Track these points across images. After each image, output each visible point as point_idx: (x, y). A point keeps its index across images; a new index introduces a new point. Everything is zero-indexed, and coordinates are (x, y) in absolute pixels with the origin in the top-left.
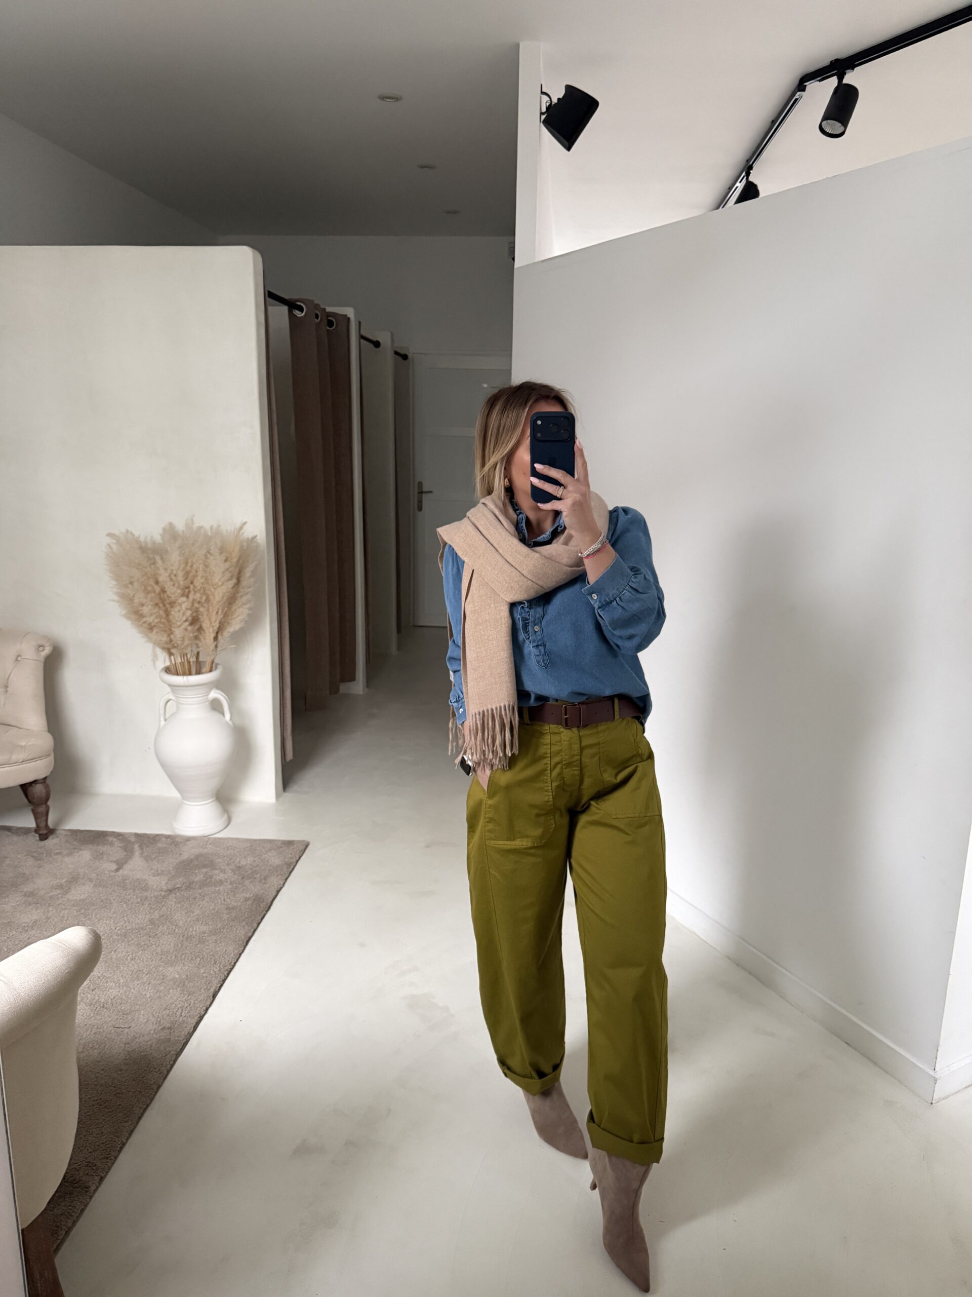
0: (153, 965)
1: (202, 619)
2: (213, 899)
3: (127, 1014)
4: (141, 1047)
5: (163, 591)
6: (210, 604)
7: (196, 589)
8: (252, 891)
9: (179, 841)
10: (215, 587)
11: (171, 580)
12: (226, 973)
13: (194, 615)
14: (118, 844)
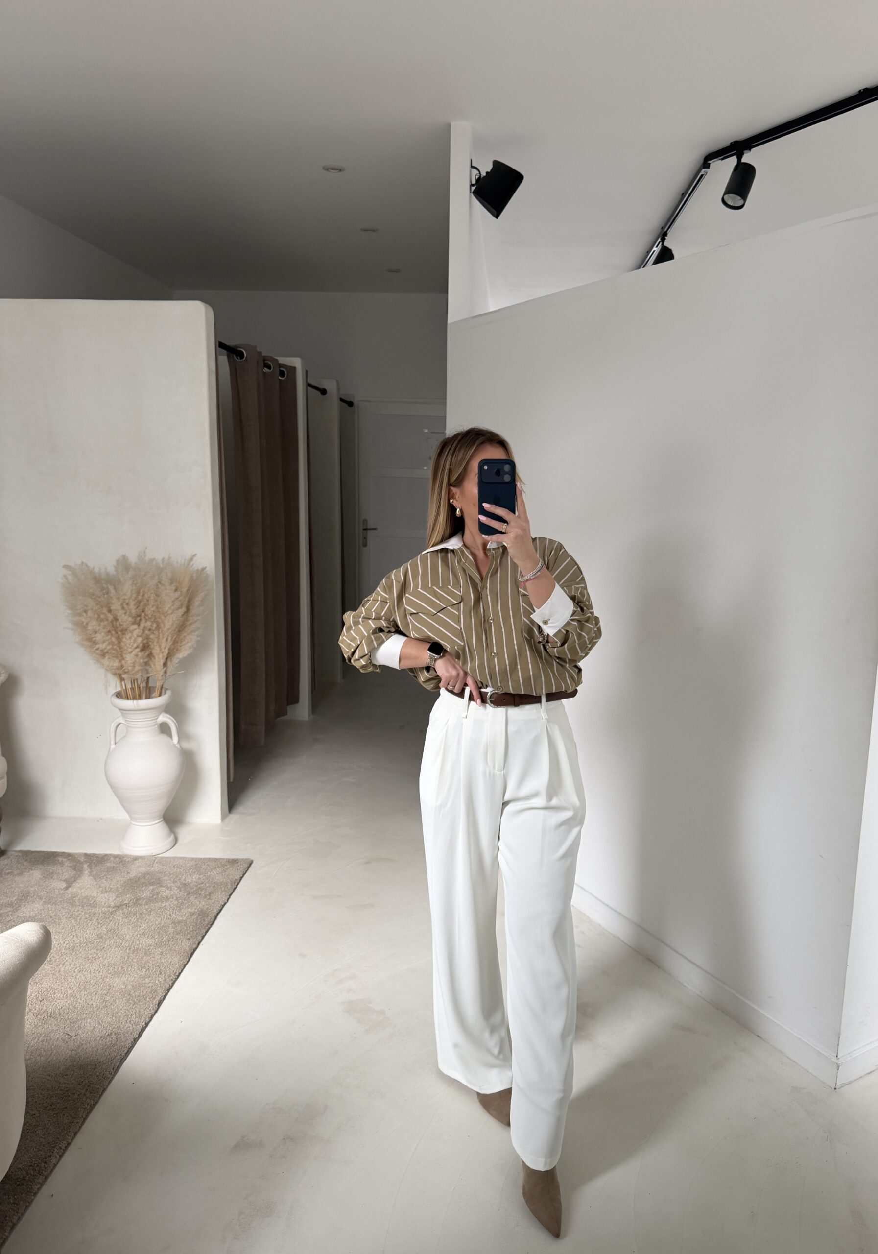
0: (100, 977)
1: (152, 646)
2: (159, 914)
3: (74, 1023)
4: (86, 1053)
5: (116, 619)
6: (160, 632)
7: (147, 617)
8: (197, 906)
9: (127, 860)
10: (166, 615)
11: (123, 608)
12: (171, 983)
13: (145, 641)
14: (67, 863)
